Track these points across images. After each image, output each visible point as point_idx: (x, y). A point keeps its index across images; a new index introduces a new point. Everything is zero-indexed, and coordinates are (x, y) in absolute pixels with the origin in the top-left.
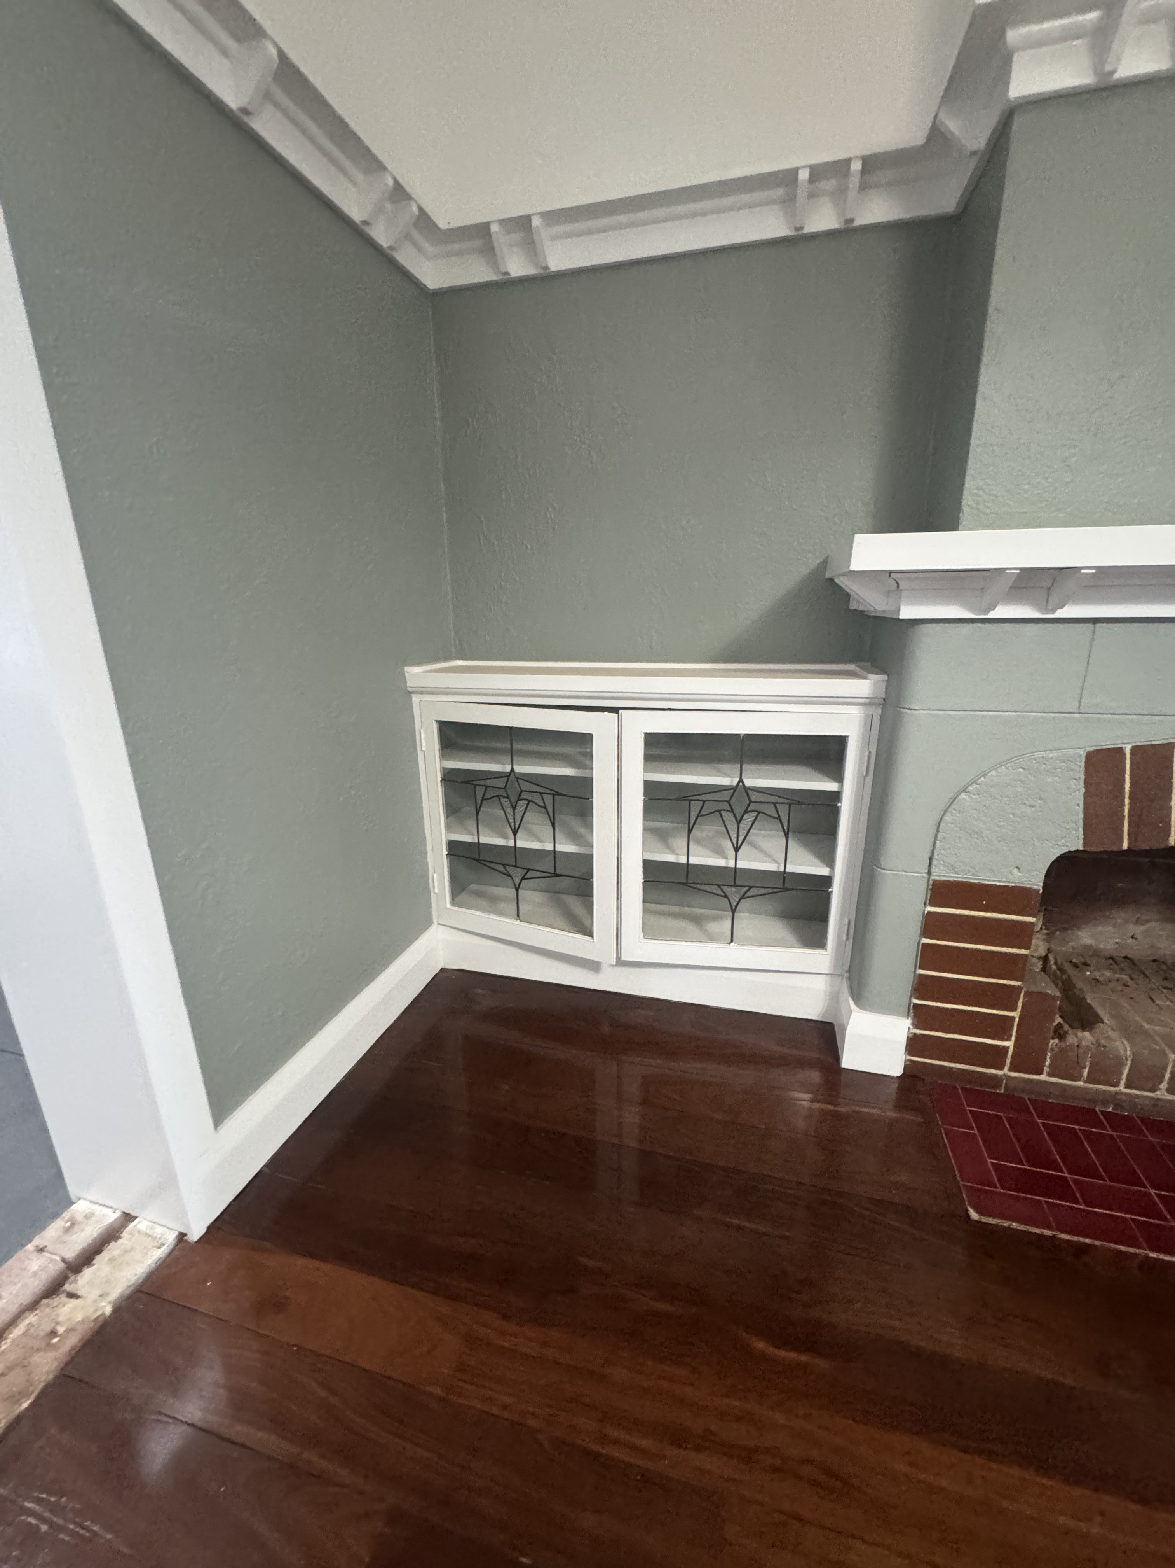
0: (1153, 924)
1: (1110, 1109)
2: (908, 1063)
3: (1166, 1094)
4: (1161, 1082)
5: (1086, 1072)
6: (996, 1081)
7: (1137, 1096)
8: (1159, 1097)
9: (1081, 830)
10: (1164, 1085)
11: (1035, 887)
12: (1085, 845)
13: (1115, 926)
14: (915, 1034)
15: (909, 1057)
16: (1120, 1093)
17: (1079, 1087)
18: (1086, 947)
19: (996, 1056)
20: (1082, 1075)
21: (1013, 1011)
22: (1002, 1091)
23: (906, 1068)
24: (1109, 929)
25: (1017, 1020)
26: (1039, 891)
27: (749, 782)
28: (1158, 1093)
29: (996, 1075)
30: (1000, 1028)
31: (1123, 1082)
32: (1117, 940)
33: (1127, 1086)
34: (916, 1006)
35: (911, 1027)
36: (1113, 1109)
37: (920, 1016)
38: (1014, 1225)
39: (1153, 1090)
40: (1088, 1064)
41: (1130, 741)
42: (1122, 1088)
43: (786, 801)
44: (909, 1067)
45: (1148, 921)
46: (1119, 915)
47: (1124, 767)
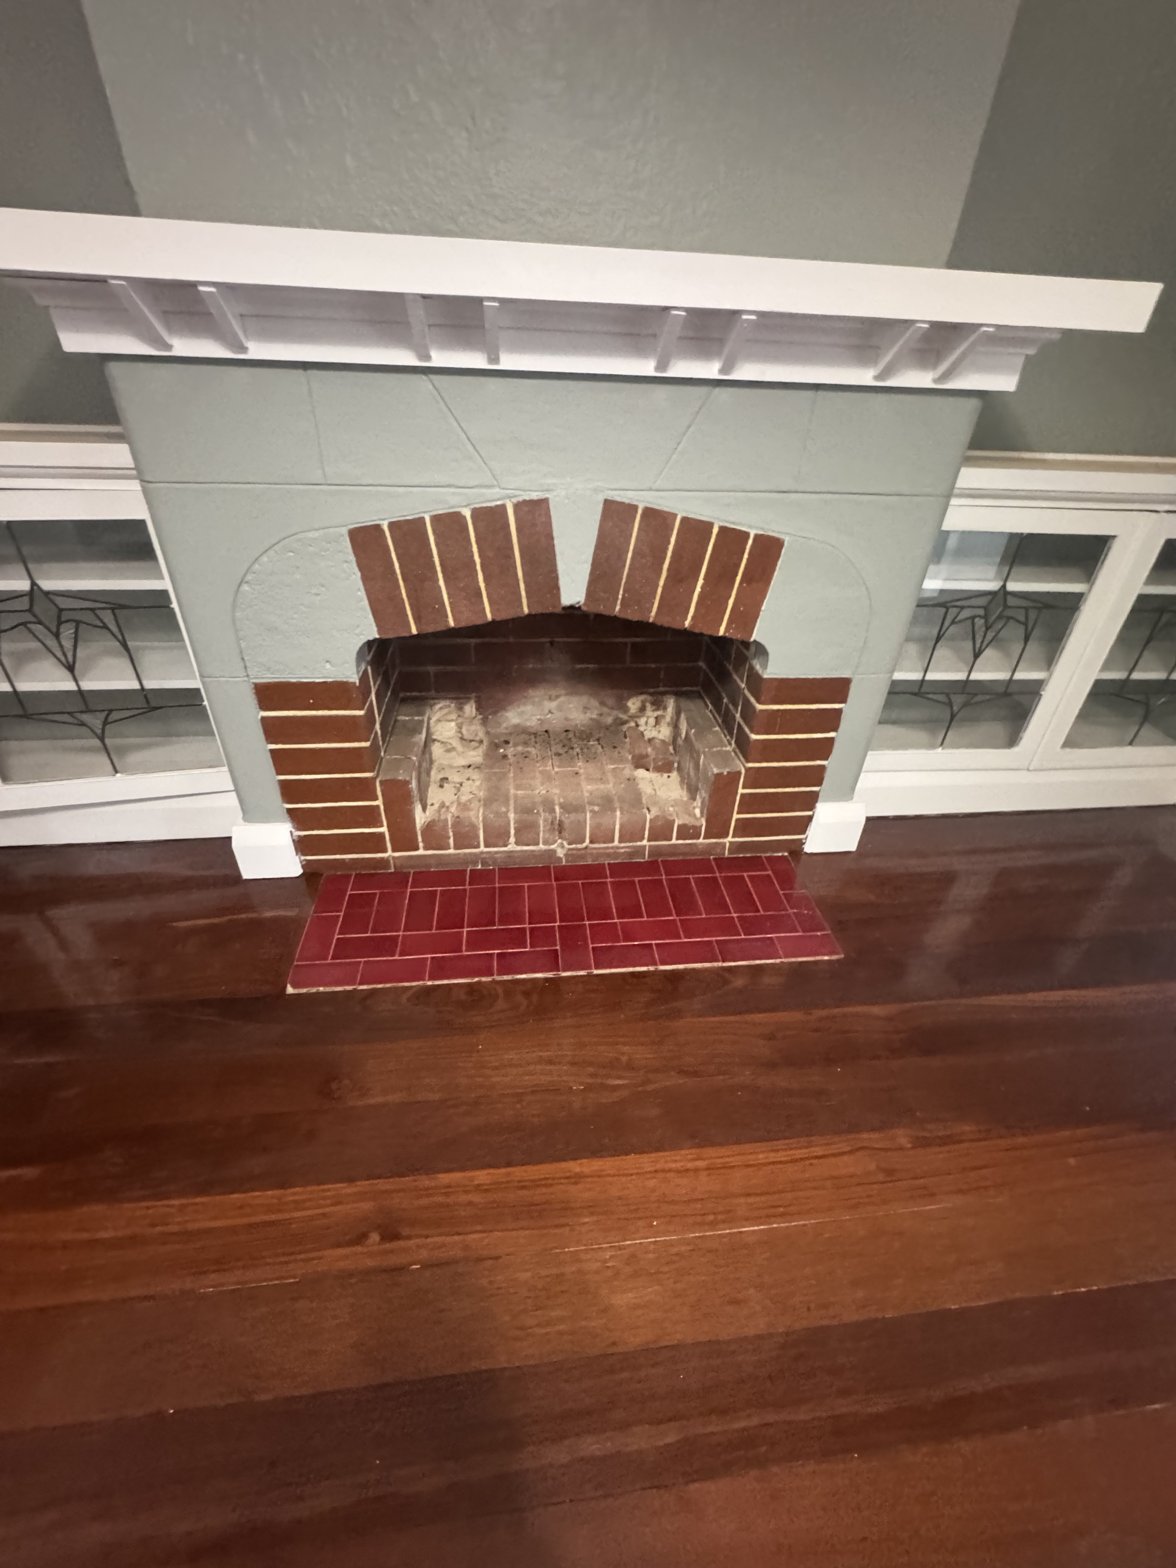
0: (562, 699)
1: (480, 867)
2: (304, 863)
3: (515, 846)
4: (509, 837)
5: (451, 841)
6: (384, 863)
7: (496, 853)
8: (511, 849)
9: (371, 616)
10: (512, 840)
11: (351, 680)
12: (379, 632)
13: (533, 704)
14: (299, 836)
15: (303, 858)
16: (482, 853)
17: (449, 855)
18: (516, 726)
19: (376, 842)
20: (449, 844)
21: (375, 800)
22: (393, 870)
23: (303, 867)
24: (528, 708)
25: (382, 807)
26: (355, 683)
27: (47, 585)
28: (510, 846)
29: (382, 858)
30: (370, 816)
31: (482, 843)
32: (538, 717)
33: (486, 846)
34: (289, 811)
35: (293, 830)
36: (482, 866)
37: (297, 818)
38: (321, 989)
39: (506, 846)
40: (451, 834)
41: (386, 516)
42: (482, 848)
43: (108, 606)
44: (306, 865)
45: (557, 697)
46: (537, 693)
47: (388, 546)
